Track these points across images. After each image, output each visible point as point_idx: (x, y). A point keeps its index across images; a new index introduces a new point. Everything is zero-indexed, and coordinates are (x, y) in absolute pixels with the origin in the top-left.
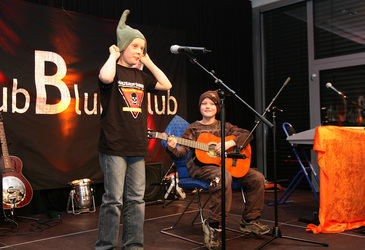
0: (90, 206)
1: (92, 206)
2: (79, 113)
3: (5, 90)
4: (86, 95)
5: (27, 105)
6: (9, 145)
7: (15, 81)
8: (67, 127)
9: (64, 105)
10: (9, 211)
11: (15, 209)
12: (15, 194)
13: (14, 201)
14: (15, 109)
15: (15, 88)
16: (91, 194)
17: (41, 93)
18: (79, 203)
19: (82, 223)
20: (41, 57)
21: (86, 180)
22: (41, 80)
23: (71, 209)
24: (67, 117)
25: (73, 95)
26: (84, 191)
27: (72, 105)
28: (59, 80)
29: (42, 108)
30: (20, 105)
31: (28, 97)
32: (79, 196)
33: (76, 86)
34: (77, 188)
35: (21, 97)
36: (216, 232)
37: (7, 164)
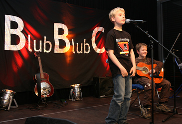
0: (80, 97)
1: (81, 97)
2: (74, 52)
3: (41, 41)
4: (77, 44)
5: (51, 49)
6: (43, 67)
7: (45, 37)
8: (68, 59)
9: (67, 49)
10: (43, 99)
11: (46, 98)
12: (46, 91)
13: (46, 94)
14: (45, 51)
15: (45, 41)
16: (81, 91)
17: (57, 43)
18: (75, 95)
19: (76, 105)
20: (57, 26)
21: (78, 85)
22: (57, 37)
23: (71, 98)
24: (68, 54)
25: (71, 44)
26: (77, 90)
27: (71, 49)
28: (65, 37)
29: (57, 50)
30: (47, 49)
31: (51, 45)
32: (75, 92)
33: (73, 40)
34: (74, 88)
35: (48, 45)
36: (148, 110)
37: (43, 77)
